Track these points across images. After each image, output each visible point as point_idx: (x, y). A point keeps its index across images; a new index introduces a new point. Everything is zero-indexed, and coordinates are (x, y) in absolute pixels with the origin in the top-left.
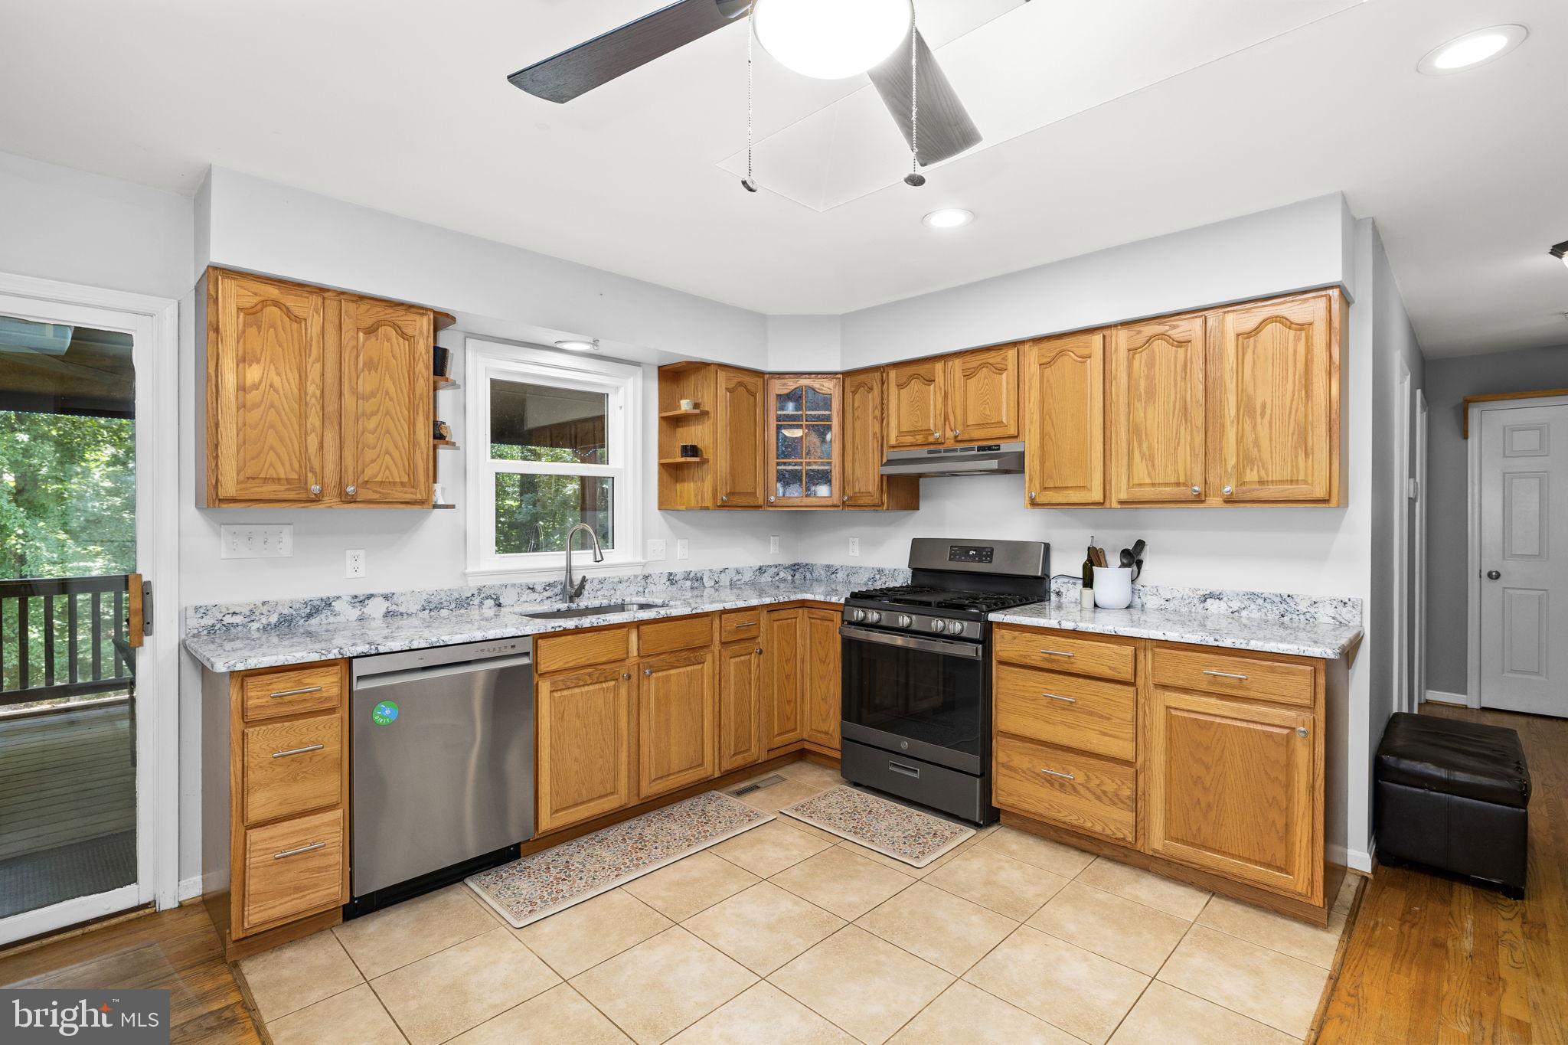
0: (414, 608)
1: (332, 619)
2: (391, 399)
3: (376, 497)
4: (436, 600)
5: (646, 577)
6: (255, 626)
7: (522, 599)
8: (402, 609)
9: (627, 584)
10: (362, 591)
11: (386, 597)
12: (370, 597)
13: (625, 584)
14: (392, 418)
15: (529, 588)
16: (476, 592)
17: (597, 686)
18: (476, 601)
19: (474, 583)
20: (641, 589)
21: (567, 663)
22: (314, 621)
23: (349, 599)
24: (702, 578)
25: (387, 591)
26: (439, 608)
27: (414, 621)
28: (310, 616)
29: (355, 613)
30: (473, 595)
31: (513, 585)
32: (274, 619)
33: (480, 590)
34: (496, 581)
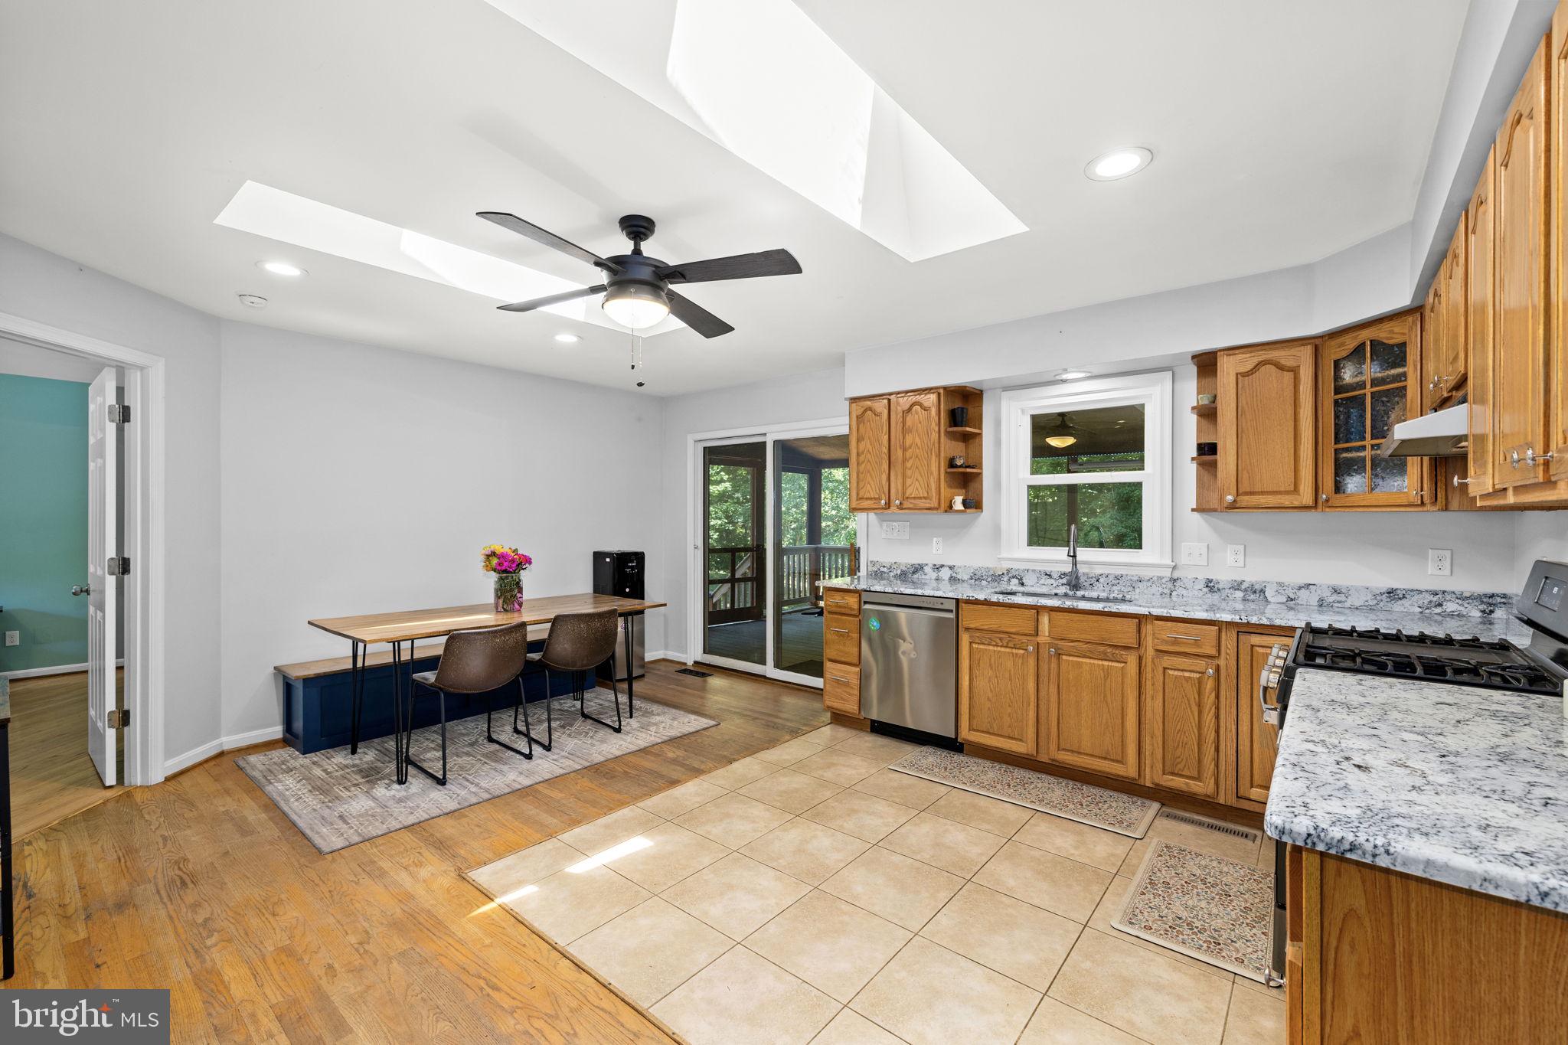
0: (966, 577)
1: (923, 577)
2: (919, 448)
3: (911, 506)
4: (979, 574)
5: (1174, 580)
6: (892, 574)
7: (1041, 582)
8: (959, 577)
9: (1149, 584)
10: (938, 563)
11: (951, 568)
12: (942, 566)
13: (1145, 584)
14: (919, 459)
15: (1046, 574)
16: (1005, 572)
17: (1008, 650)
18: (1006, 578)
19: (1006, 565)
20: (1167, 591)
21: (983, 625)
22: (915, 576)
23: (932, 566)
24: (1262, 591)
25: (951, 564)
26: (980, 579)
27: (965, 585)
28: (914, 573)
29: (934, 575)
30: (1003, 574)
31: (1034, 571)
32: (899, 572)
33: (1008, 571)
34: (1022, 566)
